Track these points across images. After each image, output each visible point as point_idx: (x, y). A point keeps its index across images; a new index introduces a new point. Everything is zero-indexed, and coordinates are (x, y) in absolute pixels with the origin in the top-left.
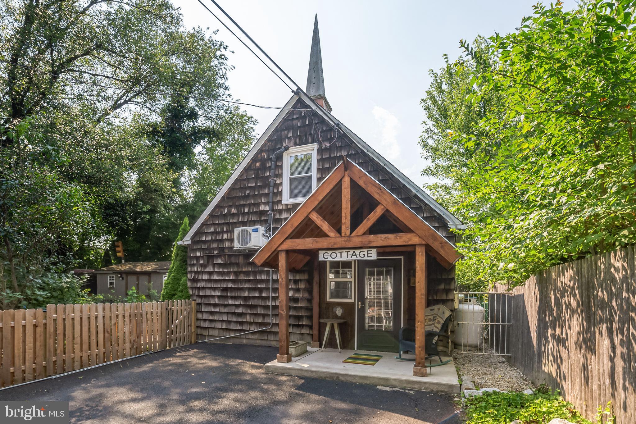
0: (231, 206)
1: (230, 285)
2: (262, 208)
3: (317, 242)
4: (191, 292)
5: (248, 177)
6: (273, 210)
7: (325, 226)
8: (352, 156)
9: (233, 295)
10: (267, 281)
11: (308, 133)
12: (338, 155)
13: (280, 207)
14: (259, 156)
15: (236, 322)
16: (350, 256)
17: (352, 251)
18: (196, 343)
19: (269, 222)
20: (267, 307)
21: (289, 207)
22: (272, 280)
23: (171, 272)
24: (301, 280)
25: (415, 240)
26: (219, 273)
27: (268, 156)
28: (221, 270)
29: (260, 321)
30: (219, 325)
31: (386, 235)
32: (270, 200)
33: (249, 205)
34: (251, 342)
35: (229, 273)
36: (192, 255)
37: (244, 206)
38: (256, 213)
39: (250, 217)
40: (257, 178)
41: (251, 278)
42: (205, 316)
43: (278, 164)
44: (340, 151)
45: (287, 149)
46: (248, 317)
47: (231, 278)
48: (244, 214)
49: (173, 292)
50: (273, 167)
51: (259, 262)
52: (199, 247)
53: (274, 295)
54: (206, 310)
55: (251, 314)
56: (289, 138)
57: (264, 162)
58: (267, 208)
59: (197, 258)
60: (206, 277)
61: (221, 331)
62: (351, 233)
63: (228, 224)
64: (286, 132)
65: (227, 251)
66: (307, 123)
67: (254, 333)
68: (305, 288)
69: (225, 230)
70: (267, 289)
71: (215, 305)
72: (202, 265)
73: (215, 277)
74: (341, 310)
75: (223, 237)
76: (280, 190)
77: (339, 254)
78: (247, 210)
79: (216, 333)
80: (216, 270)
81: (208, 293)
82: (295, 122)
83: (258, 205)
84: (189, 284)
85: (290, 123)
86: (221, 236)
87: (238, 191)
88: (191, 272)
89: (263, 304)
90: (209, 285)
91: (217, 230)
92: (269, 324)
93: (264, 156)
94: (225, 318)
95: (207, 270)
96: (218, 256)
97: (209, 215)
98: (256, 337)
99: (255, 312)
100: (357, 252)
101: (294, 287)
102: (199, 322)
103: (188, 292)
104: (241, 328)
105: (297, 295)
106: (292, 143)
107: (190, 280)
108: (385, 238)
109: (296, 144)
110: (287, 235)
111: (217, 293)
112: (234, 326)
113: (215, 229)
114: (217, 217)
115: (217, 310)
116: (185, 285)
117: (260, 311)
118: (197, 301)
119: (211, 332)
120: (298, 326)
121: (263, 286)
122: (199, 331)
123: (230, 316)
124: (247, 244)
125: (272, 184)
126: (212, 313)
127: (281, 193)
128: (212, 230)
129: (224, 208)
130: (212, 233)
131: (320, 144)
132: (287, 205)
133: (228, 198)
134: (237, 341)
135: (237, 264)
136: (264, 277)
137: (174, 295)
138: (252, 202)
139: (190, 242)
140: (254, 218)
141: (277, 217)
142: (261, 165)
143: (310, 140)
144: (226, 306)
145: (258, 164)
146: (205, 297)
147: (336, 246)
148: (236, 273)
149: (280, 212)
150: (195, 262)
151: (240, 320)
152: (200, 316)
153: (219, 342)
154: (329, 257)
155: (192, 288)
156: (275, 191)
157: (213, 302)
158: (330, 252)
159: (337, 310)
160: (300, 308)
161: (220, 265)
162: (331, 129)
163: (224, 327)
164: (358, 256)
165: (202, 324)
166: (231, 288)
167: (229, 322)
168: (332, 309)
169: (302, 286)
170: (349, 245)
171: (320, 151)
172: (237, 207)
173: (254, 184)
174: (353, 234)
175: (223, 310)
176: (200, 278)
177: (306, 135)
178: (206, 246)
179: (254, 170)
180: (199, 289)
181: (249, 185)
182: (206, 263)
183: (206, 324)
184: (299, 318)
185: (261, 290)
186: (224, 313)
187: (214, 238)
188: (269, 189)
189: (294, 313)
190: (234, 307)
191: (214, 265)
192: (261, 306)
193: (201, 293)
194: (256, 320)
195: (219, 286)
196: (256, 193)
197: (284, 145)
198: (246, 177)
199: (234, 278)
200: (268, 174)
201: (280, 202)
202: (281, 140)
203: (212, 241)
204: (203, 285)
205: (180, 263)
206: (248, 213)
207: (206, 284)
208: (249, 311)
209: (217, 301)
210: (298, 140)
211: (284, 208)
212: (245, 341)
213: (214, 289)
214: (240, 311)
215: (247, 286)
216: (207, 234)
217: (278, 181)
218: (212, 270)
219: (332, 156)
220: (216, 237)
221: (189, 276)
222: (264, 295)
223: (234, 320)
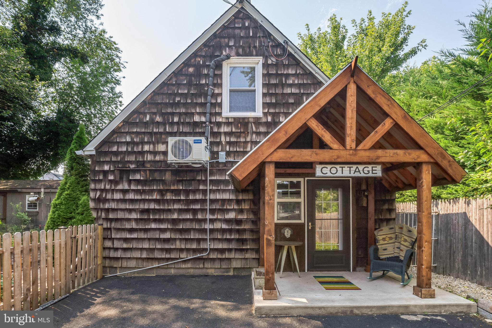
0: (155, 114)
1: (152, 206)
2: (197, 118)
3: (316, 154)
4: (94, 215)
5: (179, 82)
6: (211, 122)
7: (327, 137)
8: (300, 76)
9: (157, 217)
10: (203, 201)
11: (252, 45)
12: (285, 73)
13: (219, 119)
14: (193, 61)
15: (162, 250)
16: (352, 172)
17: (354, 167)
18: (103, 278)
19: (206, 135)
20: (204, 231)
21: (230, 120)
22: (210, 199)
23: (63, 190)
24: (244, 200)
25: (424, 157)
26: (137, 192)
27: (204, 62)
28: (140, 187)
29: (194, 246)
30: (137, 254)
31: (396, 151)
32: (208, 111)
33: (180, 114)
34: (181, 272)
35: (151, 191)
36: (97, 169)
37: (173, 114)
38: (189, 123)
39: (181, 127)
40: (189, 84)
41: (182, 198)
42: (117, 244)
43: (216, 72)
44: (288, 69)
45: (228, 57)
46: (178, 243)
47: (154, 197)
48: (172, 124)
49: (69, 215)
50: (211, 74)
51: (240, 175)
52: (108, 159)
53: (212, 217)
54: (118, 236)
55: (181, 240)
56: (230, 47)
57: (198, 67)
58: (203, 119)
59: (105, 173)
60: (118, 196)
61: (140, 262)
62: (357, 146)
63: (151, 134)
64: (226, 40)
65: (148, 165)
66: (251, 34)
67: (185, 262)
68: (250, 208)
69: (146, 140)
70: (203, 210)
71: (131, 230)
72: (111, 181)
73: (131, 196)
74: (290, 231)
75: (142, 148)
76: (219, 101)
77: (340, 170)
78: (176, 119)
79: (133, 264)
80: (133, 187)
81: (120, 215)
82: (237, 31)
83: (192, 114)
84: (92, 205)
85: (230, 30)
86: (140, 147)
87: (164, 97)
88: (95, 190)
89: (197, 227)
90: (122, 206)
91: (135, 140)
92: (206, 250)
93: (200, 61)
94: (146, 245)
95: (120, 187)
96: (135, 171)
97: (124, 121)
98: (189, 265)
99: (187, 237)
100: (361, 167)
101: (236, 207)
102: (107, 251)
103: (90, 215)
104: (168, 256)
105: (240, 217)
106: (233, 53)
107: (94, 200)
108: (394, 154)
109: (238, 54)
110: (279, 144)
111: (134, 216)
112: (157, 255)
113: (132, 139)
114: (136, 124)
115: (135, 235)
116: (86, 205)
117: (194, 235)
118: (105, 226)
119: (125, 264)
120: (242, 250)
121: (198, 207)
122: (107, 263)
123: (152, 242)
124: (187, 157)
125: (210, 93)
126: (126, 240)
127: (220, 105)
128: (128, 139)
129: (145, 114)
130: (128, 143)
131: (266, 58)
132: (227, 118)
133: (149, 103)
134: (162, 272)
135: (163, 182)
136: (199, 197)
137: (71, 218)
138: (183, 110)
139: (94, 153)
140: (186, 129)
141: (215, 130)
142: (194, 71)
143: (254, 53)
144: (146, 230)
145: (191, 70)
146: (117, 220)
147: (339, 160)
148: (161, 192)
149: (219, 124)
150: (101, 177)
151: (167, 246)
152: (108, 244)
153: (136, 275)
154: (329, 172)
155: (96, 209)
156: (213, 101)
157: (128, 226)
158: (329, 167)
159: (286, 231)
160: (244, 230)
161: (138, 182)
162: (278, 45)
163: (144, 255)
164: (361, 172)
165: (112, 254)
166: (154, 210)
167: (151, 250)
168: (280, 231)
169: (246, 206)
170: (356, 159)
171: (265, 66)
172: (163, 115)
173: (186, 91)
174: (360, 147)
175: (142, 235)
176: (109, 196)
177: (250, 47)
178: (119, 159)
179: (186, 75)
180: (108, 210)
181: (180, 92)
182: (118, 178)
183: (119, 254)
184: (242, 241)
185: (195, 212)
186: (144, 239)
187: (130, 149)
188: (206, 98)
189: (237, 237)
190: (158, 232)
191: (130, 182)
192: (195, 230)
193: (111, 216)
194: (188, 246)
195: (137, 207)
196: (189, 101)
197: (224, 53)
198: (176, 81)
199: (158, 198)
200: (204, 82)
201: (220, 114)
202: (220, 47)
203: (128, 153)
204: (113, 205)
205: (77, 179)
206: (178, 123)
207: (117, 205)
208: (178, 236)
209: (134, 225)
210: (240, 51)
211: (224, 120)
212: (173, 271)
213: (130, 211)
214: (167, 235)
215: (176, 206)
216: (119, 144)
217: (216, 91)
218: (126, 187)
219: (279, 72)
220: (132, 148)
221: (92, 195)
222: (200, 216)
223: (159, 246)
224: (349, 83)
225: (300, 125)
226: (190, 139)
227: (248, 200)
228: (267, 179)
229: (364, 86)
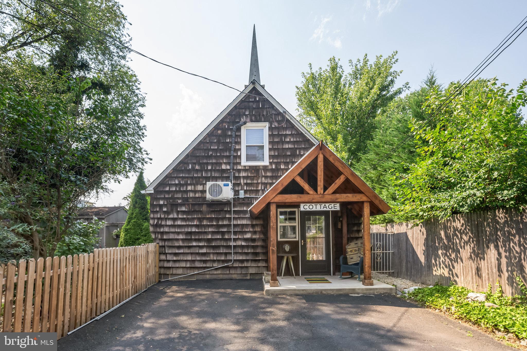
0: (195, 164)
1: (194, 230)
2: (224, 167)
3: (300, 197)
4: (153, 236)
5: (211, 141)
6: (233, 169)
7: (306, 187)
8: (294, 136)
9: (197, 237)
10: (229, 226)
11: (261, 114)
12: (284, 133)
13: (239, 167)
14: (220, 125)
15: (200, 261)
16: (322, 208)
17: (323, 204)
18: (159, 281)
19: (230, 178)
20: (229, 247)
21: (247, 168)
22: (233, 224)
24: (257, 225)
25: (364, 198)
26: (183, 219)
27: (228, 126)
28: (185, 216)
29: (223, 258)
30: (183, 265)
31: (347, 195)
32: (232, 161)
33: (212, 164)
34: (214, 277)
35: (193, 219)
36: (155, 203)
37: (207, 164)
38: (218, 170)
39: (213, 173)
40: (218, 143)
41: (214, 223)
42: (169, 258)
43: (237, 134)
44: (286, 131)
45: (245, 123)
46: (211, 256)
47: (195, 223)
48: (207, 171)
49: (137, 237)
50: (234, 136)
52: (163, 196)
53: (235, 237)
54: (170, 252)
55: (213, 253)
56: (246, 115)
57: (224, 130)
58: (228, 167)
59: (161, 206)
60: (169, 223)
61: (185, 270)
62: (324, 192)
63: (192, 178)
64: (244, 110)
65: (191, 200)
66: (260, 106)
67: (216, 269)
68: (261, 231)
69: (189, 182)
70: (229, 232)
71: (179, 247)
72: (165, 212)
73: (179, 223)
74: (289, 247)
75: (186, 188)
76: (239, 154)
77: (314, 206)
78: (209, 168)
79: (180, 271)
80: (180, 216)
81: (172, 236)
82: (251, 104)
83: (221, 164)
84: (151, 229)
85: (247, 104)
86: (185, 187)
87: (201, 151)
88: (154, 219)
89: (225, 244)
90: (172, 230)
91: (181, 182)
92: (231, 260)
93: (225, 126)
94: (189, 258)
95: (171, 216)
96: (181, 205)
97: (173, 169)
98: (219, 272)
99: (218, 252)
100: (327, 205)
101: (251, 230)
102: (162, 263)
103: (150, 237)
104: (204, 265)
105: (254, 237)
106: (248, 120)
107: (153, 226)
108: (346, 196)
109: (252, 121)
110: (278, 191)
111: (181, 237)
112: (197, 265)
113: (179, 182)
114: (182, 171)
115: (181, 251)
116: (148, 229)
117: (223, 250)
118: (161, 244)
119: (175, 271)
120: (255, 261)
121: (225, 230)
122: (162, 271)
123: (193, 256)
124: (219, 195)
125: (233, 149)
126: (176, 254)
127: (240, 157)
128: (177, 182)
129: (188, 164)
130: (176, 185)
131: (271, 123)
132: (245, 166)
133: (191, 156)
134: (200, 277)
135: (201, 212)
136: (226, 222)
137: (138, 239)
138: (214, 161)
139: (153, 192)
140: (217, 175)
141: (237, 175)
142: (222, 132)
143: (263, 120)
144: (189, 247)
145: (219, 132)
146: (169, 240)
147: (314, 201)
148: (200, 220)
149: (239, 171)
150: (158, 209)
151: (204, 258)
152: (163, 257)
153: (182, 279)
154: (308, 208)
155: (155, 233)
156: (235, 154)
157: (177, 244)
158: (308, 205)
159: (286, 247)
160: (257, 246)
161: (184, 212)
162: (279, 114)
163: (188, 265)
164: (327, 207)
165: (166, 265)
166: (195, 232)
167: (193, 261)
168: (282, 246)
169: (258, 229)
170: (323, 200)
171: (271, 129)
172: (200, 164)
173: (216, 148)
174: (326, 193)
175: (187, 251)
176: (163, 223)
177: (259, 116)
178: (170, 196)
179: (216, 136)
180: (162, 233)
181: (212, 148)
182: (170, 210)
183: (170, 265)
184: (256, 254)
185: (223, 233)
186: (188, 253)
187: (178, 189)
188: (230, 152)
189: (252, 251)
190: (198, 248)
191: (178, 212)
192: (223, 246)
193: (165, 237)
194: (219, 258)
195: (183, 230)
196: (219, 154)
197: (242, 120)
198: (209, 140)
199: (198, 223)
200: (228, 140)
201: (240, 163)
202: (240, 116)
203: (176, 192)
204: (166, 229)
205: (140, 210)
206: (211, 170)
207: (169, 229)
208: (212, 251)
209: (181, 244)
210: (253, 118)
211: (242, 168)
212: (208, 277)
213: (178, 233)
214: (204, 251)
215: (210, 230)
216: (170, 185)
217: (237, 147)
218: (176, 216)
219: (280, 133)
220: (180, 188)
221: (151, 222)
222: (226, 237)
223: (198, 258)
224: (319, 154)
225: (290, 180)
226: (221, 183)
227: (260, 224)
228: (271, 213)
229: (328, 156)
